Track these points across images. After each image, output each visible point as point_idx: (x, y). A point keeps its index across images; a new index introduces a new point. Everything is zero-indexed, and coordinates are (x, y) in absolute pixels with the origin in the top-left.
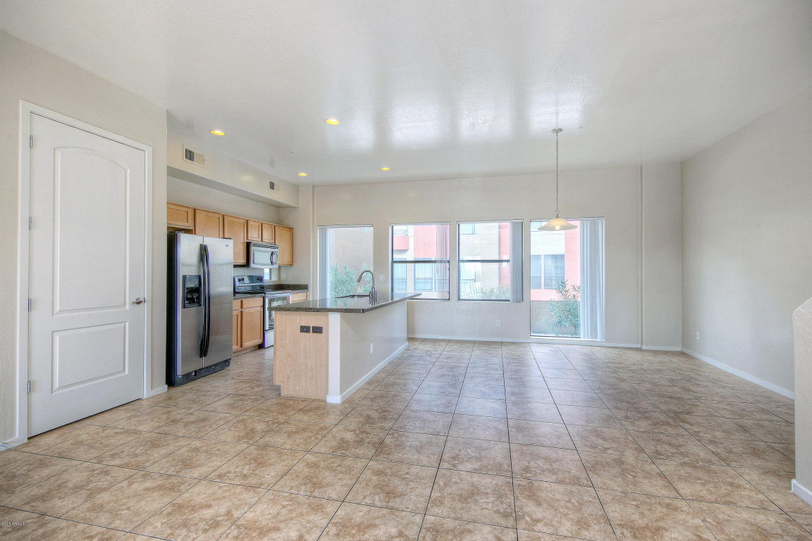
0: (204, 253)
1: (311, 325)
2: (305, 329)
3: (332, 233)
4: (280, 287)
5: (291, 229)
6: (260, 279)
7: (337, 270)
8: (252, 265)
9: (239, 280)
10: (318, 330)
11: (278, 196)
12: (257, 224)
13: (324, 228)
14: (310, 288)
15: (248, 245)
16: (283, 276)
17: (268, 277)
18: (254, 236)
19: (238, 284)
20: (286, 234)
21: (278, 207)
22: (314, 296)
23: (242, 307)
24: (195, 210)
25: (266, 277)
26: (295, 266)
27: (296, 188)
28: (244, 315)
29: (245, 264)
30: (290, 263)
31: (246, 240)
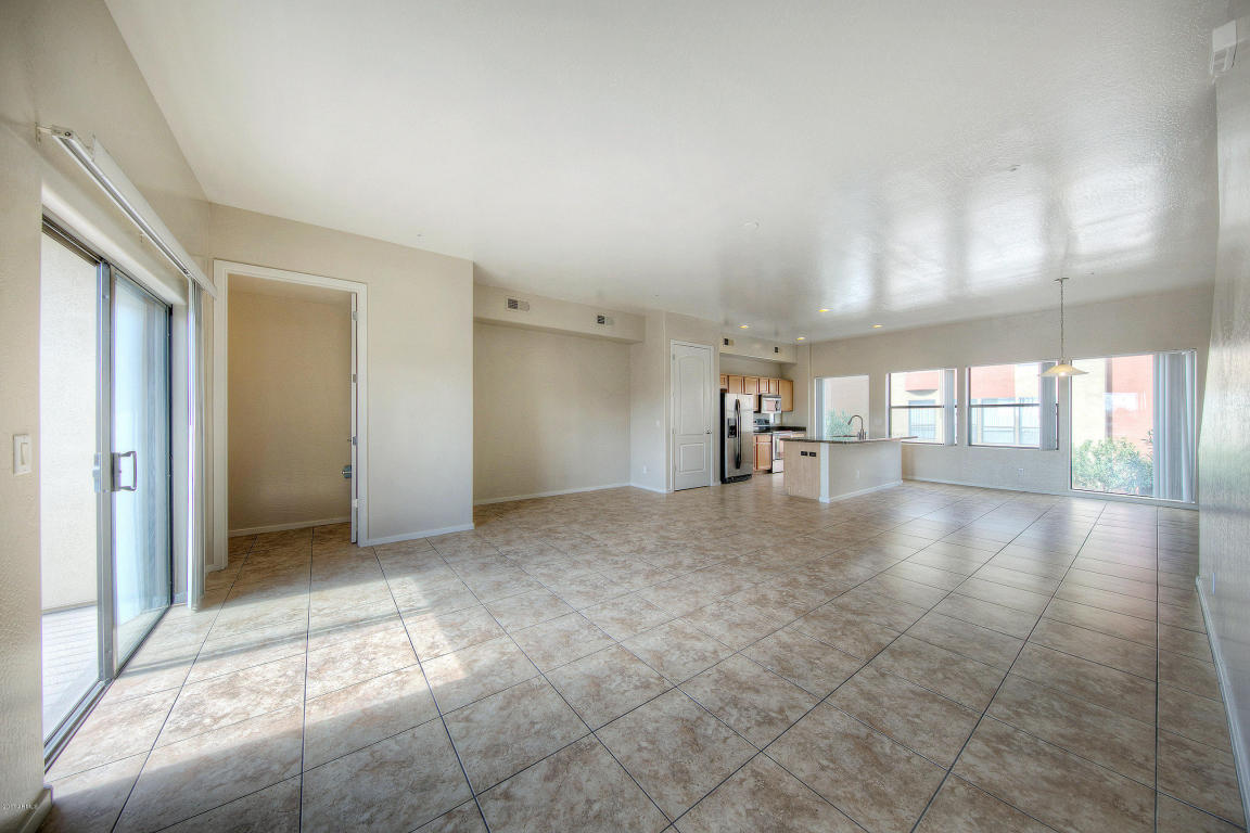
0: (737, 404)
1: (809, 451)
2: (804, 454)
3: (828, 382)
4: (782, 428)
5: (791, 382)
6: (767, 422)
8: (763, 412)
9: (756, 422)
10: (813, 455)
11: (781, 357)
12: (766, 380)
13: (820, 378)
14: (808, 429)
15: (760, 397)
16: (785, 420)
17: (773, 420)
18: (764, 390)
20: (787, 385)
21: (781, 365)
22: (812, 433)
23: (758, 442)
24: (728, 376)
25: (771, 421)
26: (795, 412)
27: (796, 347)
28: (759, 447)
29: (759, 411)
30: (790, 409)
31: (758, 393)
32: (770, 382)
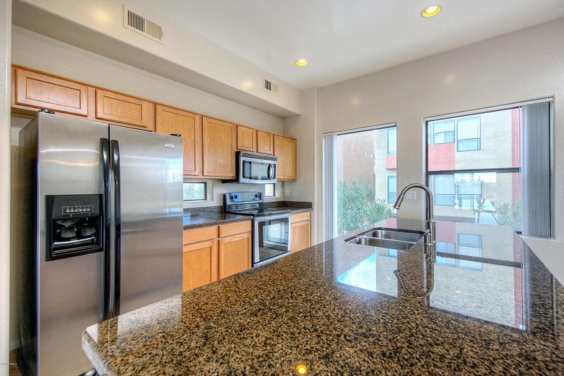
3: (339, 142)
4: (283, 205)
5: (294, 140)
6: (259, 196)
7: (345, 186)
9: (231, 198)
12: (251, 131)
13: (329, 135)
14: (315, 206)
16: (287, 192)
17: (271, 193)
18: (246, 145)
19: (229, 202)
20: (289, 145)
23: (219, 236)
24: (155, 104)
25: (268, 194)
26: (298, 181)
28: (222, 246)
29: (235, 178)
30: (292, 178)
31: (235, 150)
32: (259, 134)
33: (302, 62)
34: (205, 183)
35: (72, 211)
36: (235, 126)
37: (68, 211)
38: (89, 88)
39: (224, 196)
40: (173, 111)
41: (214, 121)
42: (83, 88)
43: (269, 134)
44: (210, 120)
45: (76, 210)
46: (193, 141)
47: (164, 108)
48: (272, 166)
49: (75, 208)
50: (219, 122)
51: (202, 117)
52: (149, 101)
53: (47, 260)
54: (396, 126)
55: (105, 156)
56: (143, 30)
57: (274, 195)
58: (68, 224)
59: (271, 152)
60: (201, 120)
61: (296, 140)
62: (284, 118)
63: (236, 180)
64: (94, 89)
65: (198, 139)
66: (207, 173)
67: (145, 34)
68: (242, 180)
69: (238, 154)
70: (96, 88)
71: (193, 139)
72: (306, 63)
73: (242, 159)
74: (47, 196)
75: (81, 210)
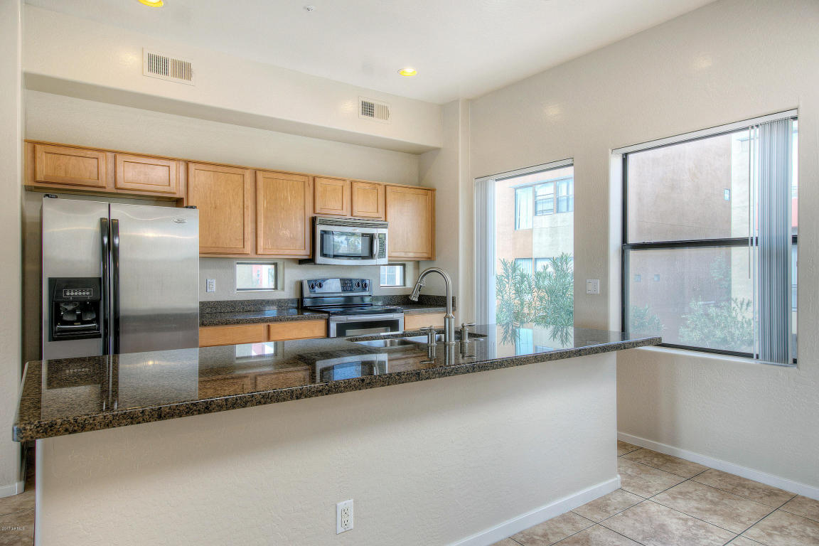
5: (430, 191)
12: (340, 183)
15: (314, 223)
18: (330, 206)
19: (307, 293)
20: (416, 200)
24: (187, 162)
29: (311, 257)
30: (425, 255)
31: (310, 214)
32: (355, 189)
33: (409, 71)
34: (276, 264)
35: (72, 294)
36: (311, 179)
37: (68, 294)
38: (108, 154)
39: (301, 284)
40: (211, 168)
41: (275, 175)
42: (100, 155)
43: (374, 185)
44: (268, 175)
45: (76, 294)
46: (242, 207)
47: (198, 166)
48: (377, 237)
49: (74, 292)
50: (283, 177)
51: (256, 171)
52: (179, 160)
53: (50, 341)
54: (572, 165)
55: (106, 240)
56: (167, 74)
57: (405, 285)
58: (70, 308)
59: (381, 214)
60: (254, 175)
61: (433, 190)
62: (419, 155)
63: (310, 260)
64: (113, 154)
65: (249, 203)
66: (262, 251)
67: (170, 77)
68: (319, 259)
69: (313, 220)
70: (116, 153)
71: (241, 204)
72: (416, 73)
73: (319, 228)
74: (49, 278)
75: (80, 293)
